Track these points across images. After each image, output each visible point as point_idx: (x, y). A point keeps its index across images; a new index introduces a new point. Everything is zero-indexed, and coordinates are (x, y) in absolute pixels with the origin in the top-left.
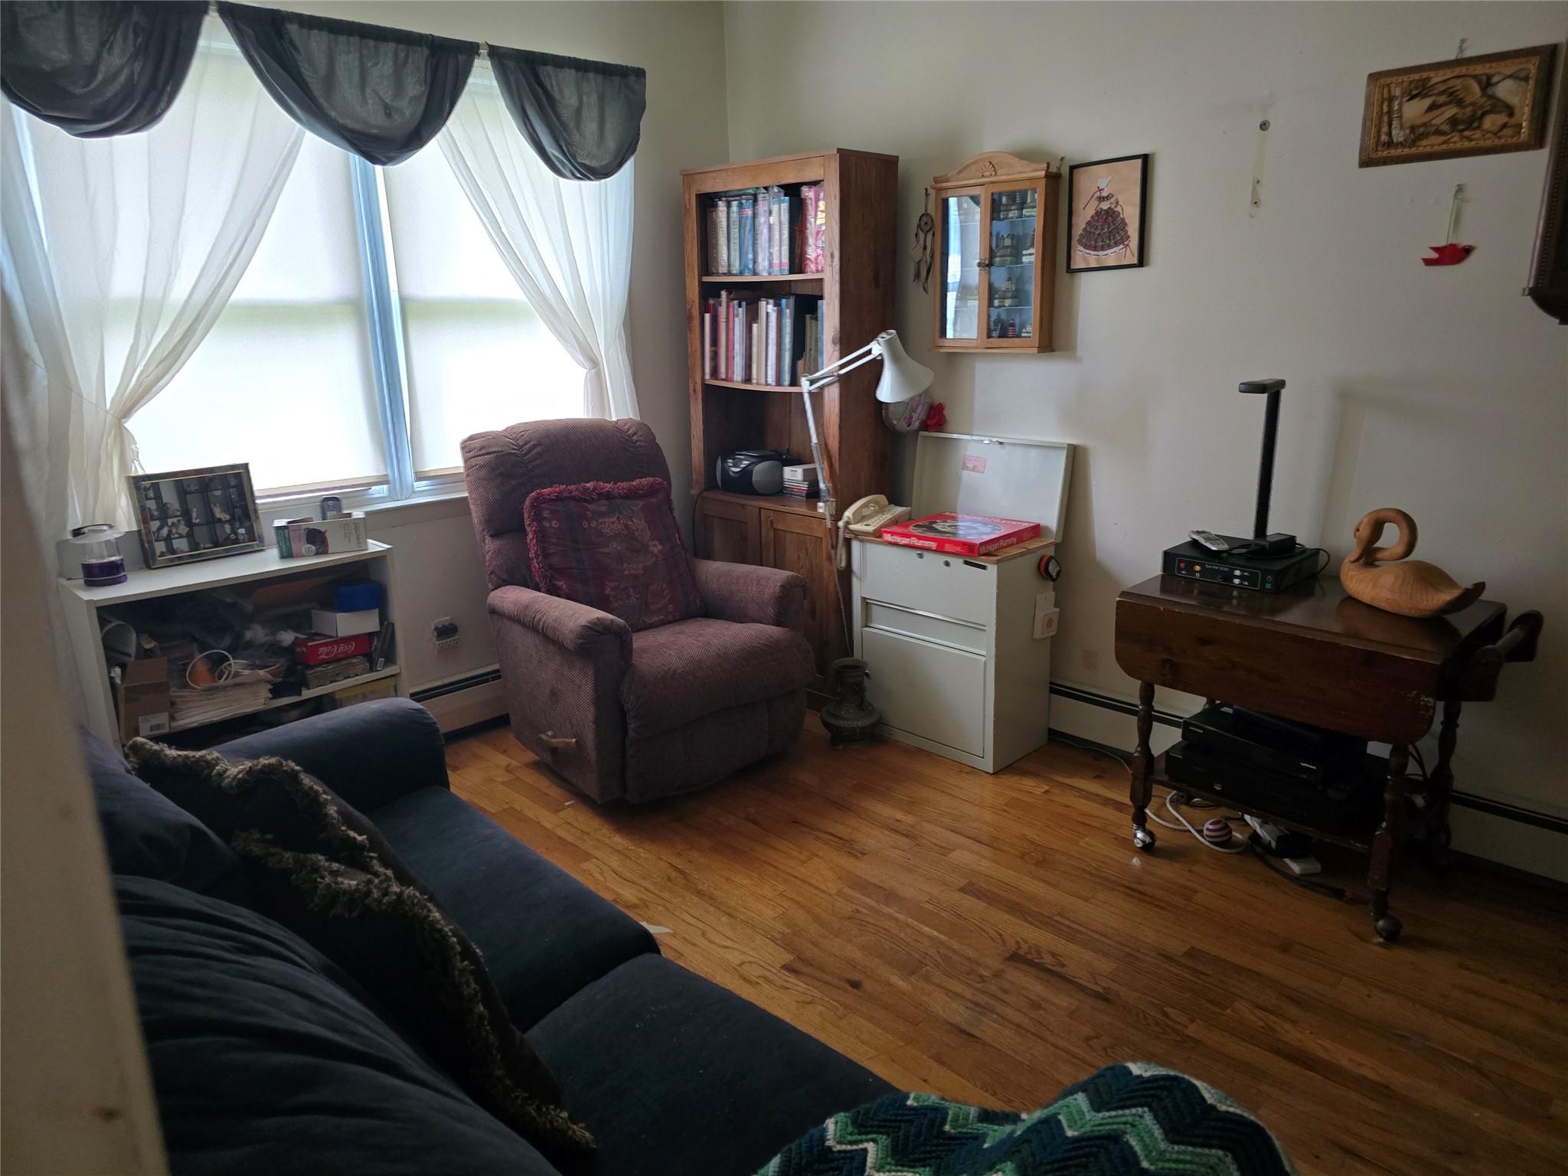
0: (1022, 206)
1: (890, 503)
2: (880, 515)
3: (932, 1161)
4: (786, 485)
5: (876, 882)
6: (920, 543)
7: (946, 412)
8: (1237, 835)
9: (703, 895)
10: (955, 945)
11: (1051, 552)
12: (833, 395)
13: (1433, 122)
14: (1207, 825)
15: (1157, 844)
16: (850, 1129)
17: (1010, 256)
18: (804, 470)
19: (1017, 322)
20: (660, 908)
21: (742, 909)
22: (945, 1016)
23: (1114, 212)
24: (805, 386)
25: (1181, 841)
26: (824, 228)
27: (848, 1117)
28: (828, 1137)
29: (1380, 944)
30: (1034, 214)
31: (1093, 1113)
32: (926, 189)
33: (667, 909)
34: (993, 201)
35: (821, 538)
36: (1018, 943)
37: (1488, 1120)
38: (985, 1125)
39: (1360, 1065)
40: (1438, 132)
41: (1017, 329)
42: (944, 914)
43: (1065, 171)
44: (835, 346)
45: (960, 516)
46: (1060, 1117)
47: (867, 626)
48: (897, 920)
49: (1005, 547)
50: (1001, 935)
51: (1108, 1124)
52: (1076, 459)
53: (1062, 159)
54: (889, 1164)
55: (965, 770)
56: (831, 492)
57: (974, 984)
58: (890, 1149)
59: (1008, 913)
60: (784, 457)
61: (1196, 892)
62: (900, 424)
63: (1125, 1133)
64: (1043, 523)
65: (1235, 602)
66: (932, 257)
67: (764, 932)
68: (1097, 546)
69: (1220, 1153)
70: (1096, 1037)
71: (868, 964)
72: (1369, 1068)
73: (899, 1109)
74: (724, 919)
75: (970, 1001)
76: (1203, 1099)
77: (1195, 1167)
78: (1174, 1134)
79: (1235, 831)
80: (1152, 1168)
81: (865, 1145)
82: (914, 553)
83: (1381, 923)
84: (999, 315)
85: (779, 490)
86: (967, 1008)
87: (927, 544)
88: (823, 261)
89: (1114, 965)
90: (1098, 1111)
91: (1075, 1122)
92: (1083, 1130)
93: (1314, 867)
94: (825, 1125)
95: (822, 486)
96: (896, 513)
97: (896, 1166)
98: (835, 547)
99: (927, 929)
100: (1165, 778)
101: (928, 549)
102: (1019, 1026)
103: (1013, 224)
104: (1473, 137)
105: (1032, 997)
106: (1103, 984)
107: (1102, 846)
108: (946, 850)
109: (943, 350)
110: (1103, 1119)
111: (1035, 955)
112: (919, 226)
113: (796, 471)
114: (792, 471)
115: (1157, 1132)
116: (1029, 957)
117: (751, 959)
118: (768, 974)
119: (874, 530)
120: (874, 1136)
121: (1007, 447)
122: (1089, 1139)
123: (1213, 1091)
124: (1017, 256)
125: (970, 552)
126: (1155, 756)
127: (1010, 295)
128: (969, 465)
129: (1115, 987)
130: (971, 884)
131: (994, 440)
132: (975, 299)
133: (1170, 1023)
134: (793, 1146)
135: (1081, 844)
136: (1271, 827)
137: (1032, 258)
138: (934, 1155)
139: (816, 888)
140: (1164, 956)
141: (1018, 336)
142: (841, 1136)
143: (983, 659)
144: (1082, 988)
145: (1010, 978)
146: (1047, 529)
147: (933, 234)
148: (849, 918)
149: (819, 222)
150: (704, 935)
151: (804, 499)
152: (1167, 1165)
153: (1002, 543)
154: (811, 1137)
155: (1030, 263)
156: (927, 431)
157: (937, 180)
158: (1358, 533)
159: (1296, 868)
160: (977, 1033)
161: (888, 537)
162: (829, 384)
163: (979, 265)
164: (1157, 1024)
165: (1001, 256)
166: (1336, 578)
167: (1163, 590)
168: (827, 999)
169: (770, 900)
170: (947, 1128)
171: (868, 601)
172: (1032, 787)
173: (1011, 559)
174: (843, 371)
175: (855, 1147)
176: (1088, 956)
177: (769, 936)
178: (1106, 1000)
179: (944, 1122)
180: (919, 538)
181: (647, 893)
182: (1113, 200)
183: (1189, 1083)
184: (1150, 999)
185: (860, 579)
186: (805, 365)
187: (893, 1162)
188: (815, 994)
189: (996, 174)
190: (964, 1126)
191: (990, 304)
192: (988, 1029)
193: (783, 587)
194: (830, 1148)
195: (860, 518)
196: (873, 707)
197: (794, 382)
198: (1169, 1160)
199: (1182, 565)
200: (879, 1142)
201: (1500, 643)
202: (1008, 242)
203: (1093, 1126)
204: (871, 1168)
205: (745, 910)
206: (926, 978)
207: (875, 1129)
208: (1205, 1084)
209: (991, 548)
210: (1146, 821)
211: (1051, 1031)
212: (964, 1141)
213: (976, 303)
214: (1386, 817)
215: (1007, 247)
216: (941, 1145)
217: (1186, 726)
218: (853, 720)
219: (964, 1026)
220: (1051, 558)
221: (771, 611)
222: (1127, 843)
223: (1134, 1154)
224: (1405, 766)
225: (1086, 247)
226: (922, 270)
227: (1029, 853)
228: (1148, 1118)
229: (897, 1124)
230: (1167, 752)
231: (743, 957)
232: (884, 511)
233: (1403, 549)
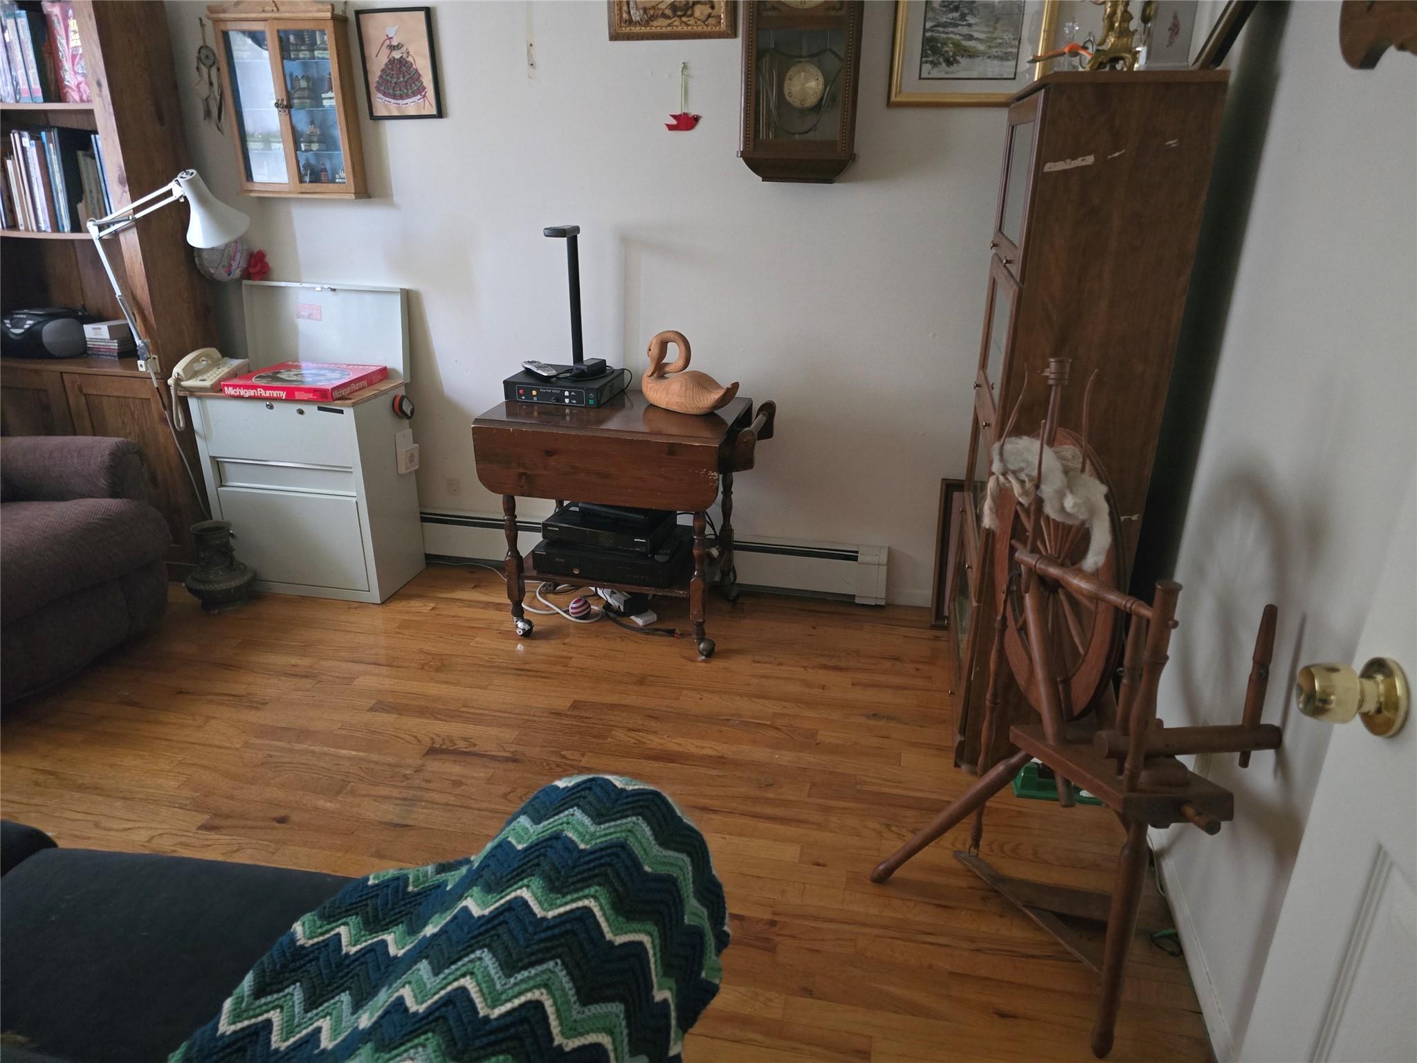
0: (312, 47)
1: (223, 357)
2: (215, 370)
3: (403, 919)
4: (90, 344)
5: (284, 725)
6: (268, 393)
7: (268, 259)
8: (595, 608)
9: (86, 788)
10: (375, 757)
11: (402, 392)
12: (131, 243)
13: (660, 6)
14: (572, 605)
15: (534, 629)
16: (319, 923)
17: (308, 98)
18: (110, 328)
19: (328, 166)
20: (33, 815)
21: (138, 789)
22: (377, 819)
23: (407, 62)
24: (93, 232)
25: (552, 622)
26: (81, 51)
27: (314, 915)
28: (298, 938)
29: (704, 661)
30: (327, 56)
31: (535, 826)
32: (201, 19)
33: (42, 813)
34: (280, 39)
35: (149, 399)
36: (432, 739)
37: (785, 758)
38: (443, 875)
39: (703, 748)
40: (664, 16)
41: (330, 173)
42: (359, 734)
43: (352, 17)
44: (124, 186)
45: (303, 364)
46: (509, 839)
47: (222, 486)
48: (313, 752)
49: (356, 391)
50: (415, 737)
51: (548, 829)
52: (410, 304)
53: (346, 3)
54: (363, 936)
55: (354, 606)
56: (151, 348)
57: (399, 784)
58: (361, 924)
59: (418, 717)
60: (80, 314)
61: (571, 658)
62: (220, 274)
63: (563, 830)
64: (389, 366)
65: (568, 418)
66: (222, 95)
67: (169, 802)
68: (444, 383)
69: (634, 819)
70: (513, 792)
71: (292, 798)
72: (710, 748)
73: (362, 891)
74: (118, 804)
75: (400, 799)
76: (615, 786)
77: (618, 835)
78: (599, 817)
79: (593, 604)
80: (588, 847)
81: (337, 930)
82: (262, 406)
83: (702, 646)
84: (307, 159)
85: (83, 351)
86: (396, 805)
87: (275, 394)
88: (87, 90)
89: (516, 733)
90: (539, 823)
91: (523, 838)
92: (530, 841)
93: (652, 617)
94: (292, 930)
95: (138, 342)
96: (233, 367)
97: (370, 935)
98: (169, 407)
99: (344, 752)
100: (534, 573)
101: (278, 399)
102: (447, 804)
103: (305, 65)
104: (689, 23)
105: (453, 778)
106: (511, 750)
107: (490, 642)
108: (349, 680)
109: (253, 195)
110: (544, 827)
111: (449, 744)
112: (199, 59)
113: (100, 329)
114: (94, 329)
115: (587, 821)
116: (444, 747)
117: (160, 832)
118: (184, 839)
119: (212, 385)
120: (344, 920)
121: (340, 294)
122: (537, 845)
123: (621, 779)
124: (317, 101)
125: (323, 398)
126: (524, 557)
127: (315, 139)
128: (302, 313)
129: (520, 749)
130: (379, 702)
131: (326, 286)
132: (279, 142)
133: (569, 762)
134: (265, 959)
135: (472, 644)
136: (618, 595)
137: (333, 102)
138: (404, 913)
139: (219, 747)
140: (554, 713)
141: (333, 181)
142: (311, 932)
143: (354, 500)
144: (494, 758)
145: (430, 769)
146: (394, 371)
147: (218, 69)
148: (262, 764)
149: (72, 44)
150: (97, 825)
151: (117, 359)
152: (598, 841)
153: (354, 387)
154: (281, 944)
155: (331, 106)
156: (250, 279)
157: (211, 9)
158: (650, 353)
159: (639, 621)
160: (410, 822)
161: (230, 391)
162: (124, 230)
163: (277, 105)
164: (558, 766)
165: (299, 98)
166: (640, 392)
167: (509, 414)
168: (255, 841)
169: (169, 771)
170: (410, 889)
171: (218, 460)
172: (419, 608)
173: (365, 401)
174: (139, 215)
175: (327, 936)
176: (494, 731)
177: (177, 805)
178: (515, 761)
179: (406, 885)
180: (266, 388)
181: (11, 805)
182: (404, 49)
183: (603, 779)
184: (550, 749)
185: (205, 438)
186: (86, 207)
187: (367, 933)
188: (240, 842)
189: (278, 10)
190: (424, 882)
191: (297, 147)
192: (419, 816)
193: (112, 454)
194: (302, 947)
195: (192, 373)
196: (244, 565)
197: (77, 226)
198: (600, 837)
199: (521, 391)
200: (351, 923)
201: (752, 425)
202: (303, 84)
203: (538, 834)
204: (347, 946)
205: (142, 789)
206: (353, 793)
207: (343, 915)
208: (615, 777)
209: (344, 392)
210: (523, 613)
211: (474, 799)
212: (428, 892)
213: (281, 146)
214: (697, 567)
215: (303, 89)
216: (410, 903)
217: (545, 528)
218: (223, 582)
219: (397, 820)
220: (402, 398)
221: (102, 483)
222: (509, 634)
223: (573, 842)
224: (704, 529)
225: (384, 94)
226: (211, 106)
227: (427, 664)
228: (578, 813)
229: (364, 903)
230: (533, 551)
231: (150, 833)
232: (219, 364)
233: (681, 363)
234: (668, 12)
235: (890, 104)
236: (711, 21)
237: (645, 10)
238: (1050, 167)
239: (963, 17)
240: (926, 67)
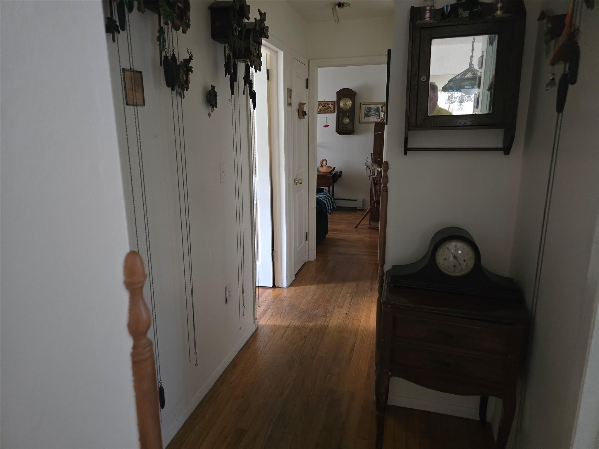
104: (327, 111)
201: (337, 175)
233: (326, 164)
234: (324, 110)
235: (360, 123)
236: (331, 111)
237: (320, 109)
238: (376, 133)
239: (371, 110)
240: (365, 117)
